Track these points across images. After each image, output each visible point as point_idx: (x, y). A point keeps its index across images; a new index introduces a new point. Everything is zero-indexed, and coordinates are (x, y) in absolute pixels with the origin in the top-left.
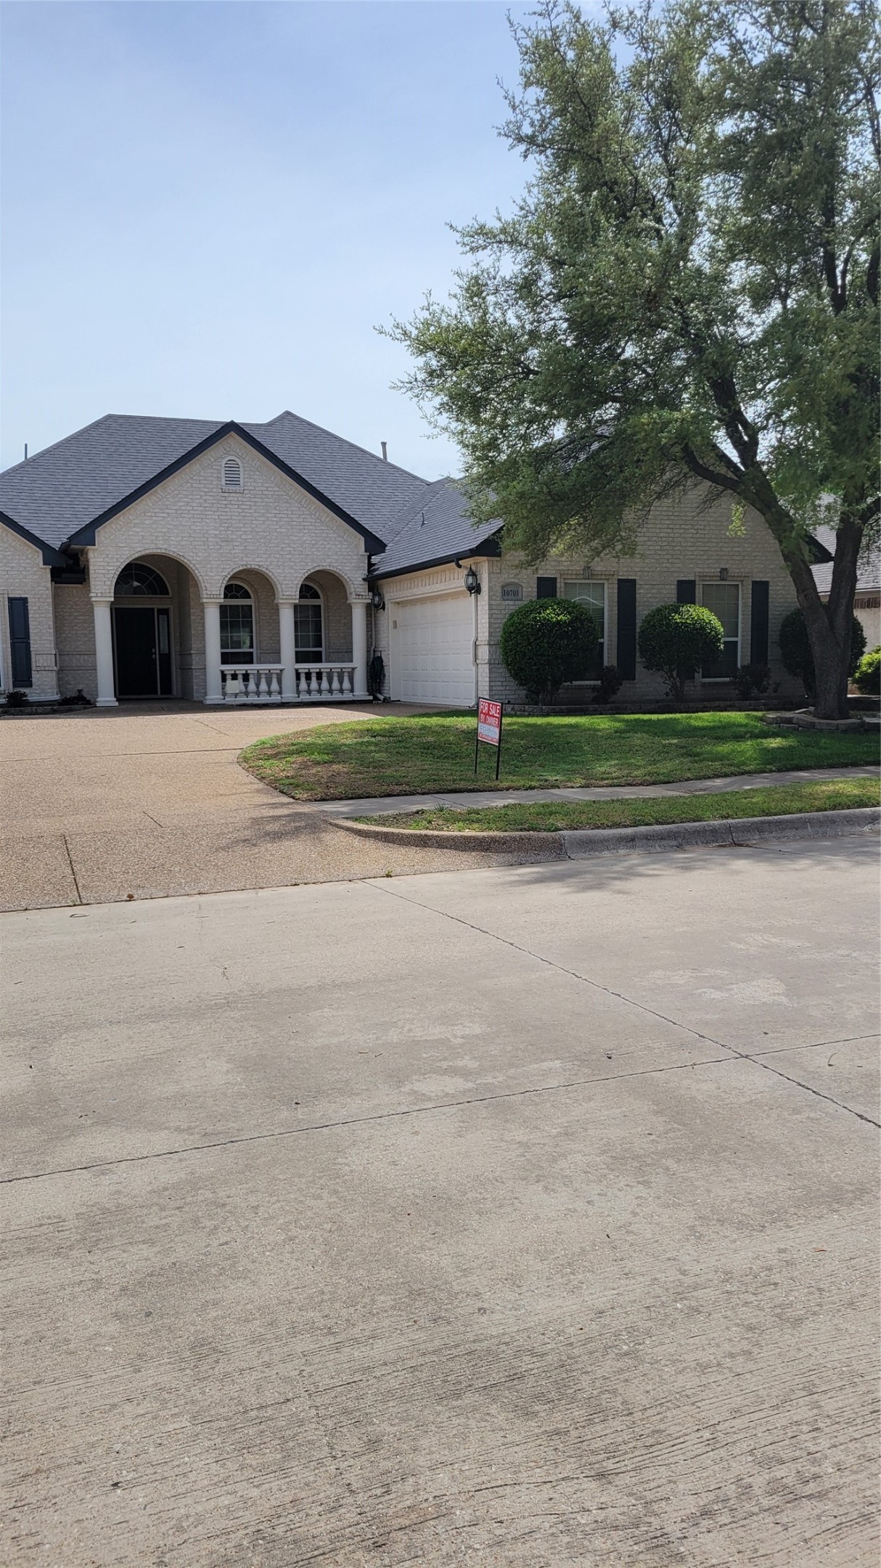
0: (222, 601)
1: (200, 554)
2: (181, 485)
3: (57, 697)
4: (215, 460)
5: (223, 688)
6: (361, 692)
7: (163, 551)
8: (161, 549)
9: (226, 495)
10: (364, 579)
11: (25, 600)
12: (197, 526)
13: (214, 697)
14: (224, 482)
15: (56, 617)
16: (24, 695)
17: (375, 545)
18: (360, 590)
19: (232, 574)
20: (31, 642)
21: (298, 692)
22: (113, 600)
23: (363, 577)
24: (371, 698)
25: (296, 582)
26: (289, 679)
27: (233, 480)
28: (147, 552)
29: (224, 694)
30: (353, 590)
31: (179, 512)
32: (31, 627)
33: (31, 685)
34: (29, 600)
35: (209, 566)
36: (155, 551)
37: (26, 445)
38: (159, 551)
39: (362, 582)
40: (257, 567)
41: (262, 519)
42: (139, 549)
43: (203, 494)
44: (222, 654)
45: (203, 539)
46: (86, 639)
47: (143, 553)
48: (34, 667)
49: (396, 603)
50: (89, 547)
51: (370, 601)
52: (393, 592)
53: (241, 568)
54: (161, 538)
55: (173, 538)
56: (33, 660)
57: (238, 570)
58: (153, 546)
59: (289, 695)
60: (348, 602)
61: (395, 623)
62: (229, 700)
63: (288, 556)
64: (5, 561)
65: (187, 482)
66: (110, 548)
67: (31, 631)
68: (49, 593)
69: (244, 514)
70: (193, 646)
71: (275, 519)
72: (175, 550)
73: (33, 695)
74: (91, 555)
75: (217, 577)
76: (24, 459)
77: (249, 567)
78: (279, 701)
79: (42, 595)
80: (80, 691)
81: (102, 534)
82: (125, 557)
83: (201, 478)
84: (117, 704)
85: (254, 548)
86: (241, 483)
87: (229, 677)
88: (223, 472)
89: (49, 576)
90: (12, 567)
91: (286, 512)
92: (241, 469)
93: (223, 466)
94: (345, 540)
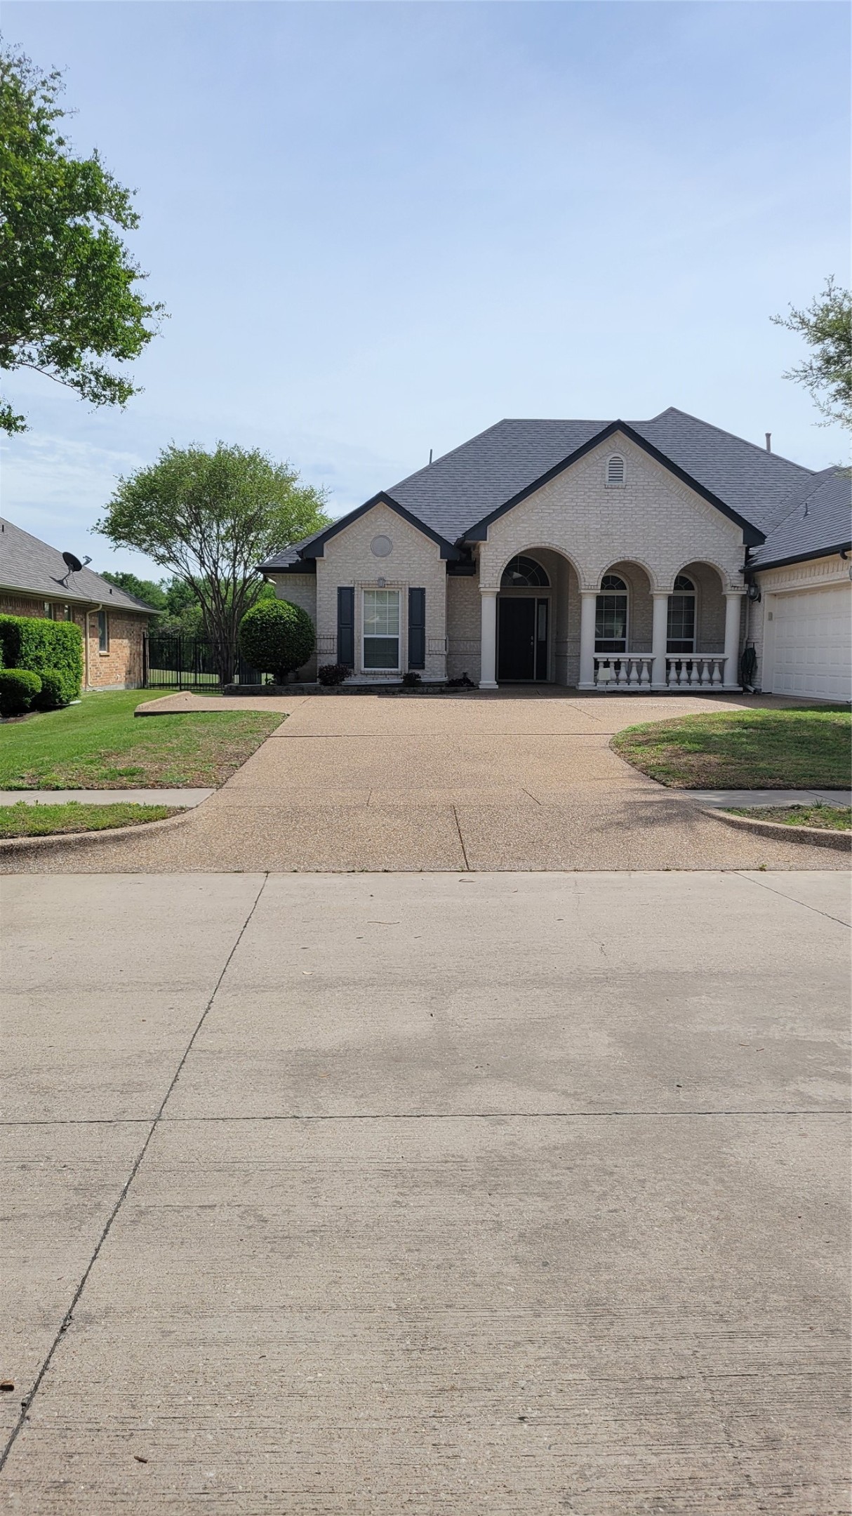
0: (599, 591)
1: (581, 548)
2: (567, 483)
3: (445, 679)
4: (601, 458)
5: (595, 675)
6: (730, 683)
7: (547, 545)
8: (545, 543)
9: (609, 490)
10: (741, 571)
11: (423, 590)
12: (579, 521)
13: (586, 683)
14: (607, 478)
15: (448, 606)
16: (418, 676)
17: (753, 536)
18: (736, 581)
19: (609, 566)
20: (426, 628)
21: (668, 681)
22: (499, 590)
23: (740, 568)
24: (741, 689)
25: (672, 574)
26: (659, 667)
27: (616, 476)
28: (532, 546)
29: (596, 681)
30: (728, 581)
31: (564, 508)
32: (426, 615)
33: (423, 668)
34: (427, 591)
35: (588, 559)
36: (539, 545)
37: (431, 451)
38: (543, 545)
39: (739, 574)
40: (634, 559)
41: (642, 513)
42: (525, 543)
43: (587, 490)
44: (596, 642)
45: (584, 533)
46: (473, 626)
47: (529, 547)
48: (427, 652)
49: (772, 594)
50: (481, 542)
51: (745, 593)
52: (769, 584)
53: (619, 560)
54: (545, 533)
55: (557, 533)
56: (427, 644)
57: (615, 562)
58: (537, 540)
59: (659, 684)
60: (723, 594)
61: (771, 615)
62: (601, 687)
63: (665, 549)
64: (408, 555)
65: (573, 480)
66: (500, 543)
67: (426, 618)
68: (444, 584)
69: (624, 509)
70: (569, 634)
71: (654, 513)
72: (557, 544)
73: (426, 676)
74: (482, 549)
75: (596, 569)
76: (428, 464)
77: (626, 559)
78: (648, 689)
79: (437, 585)
80: (465, 674)
81: (493, 530)
82: (511, 551)
83: (586, 475)
84: (497, 687)
85: (632, 541)
86: (624, 479)
87: (601, 665)
88: (607, 469)
89: (445, 568)
90: (414, 561)
91: (665, 506)
92: (625, 466)
93: (608, 462)
94: (724, 533)
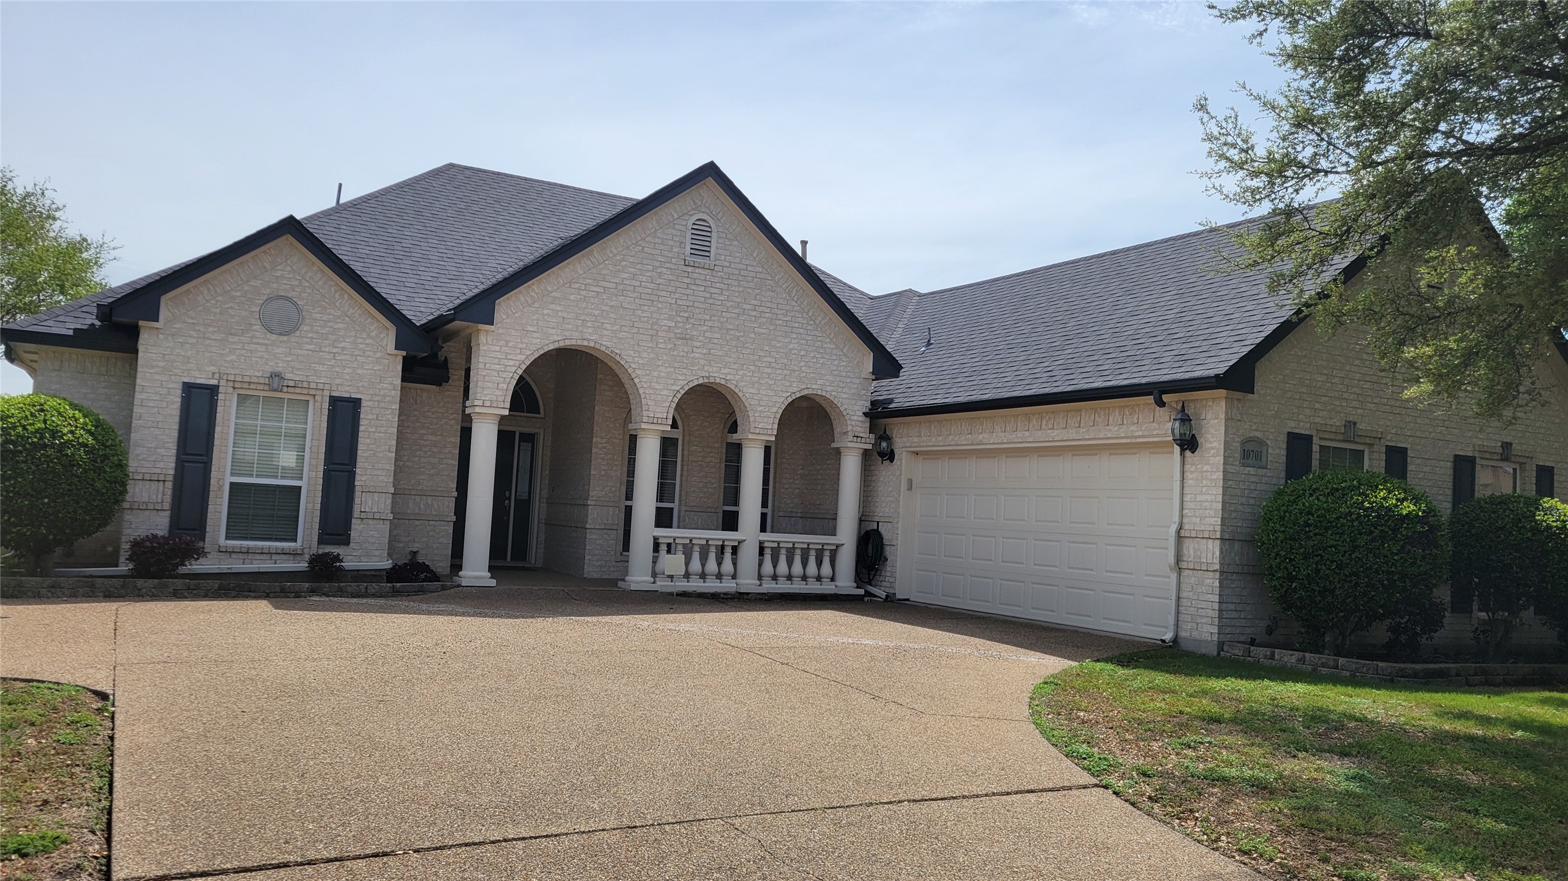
0: (669, 428)
1: (645, 355)
2: (628, 248)
3: (387, 564)
4: (679, 218)
5: (654, 562)
6: (845, 582)
7: (592, 344)
8: (588, 340)
9: (690, 269)
10: (865, 414)
11: (357, 403)
12: (644, 311)
13: (639, 578)
14: (688, 251)
15: (401, 437)
16: (337, 558)
17: (887, 365)
18: (859, 429)
19: (687, 388)
20: (358, 471)
21: (760, 577)
22: (506, 412)
23: (864, 410)
24: (862, 592)
25: (774, 410)
26: (749, 555)
27: (701, 248)
28: (568, 343)
29: (654, 575)
30: (850, 428)
31: (620, 287)
32: (360, 446)
33: (347, 542)
34: (364, 404)
35: (655, 374)
36: (580, 343)
37: (340, 185)
38: (585, 343)
39: (863, 418)
40: (723, 382)
41: (736, 311)
42: (557, 338)
43: (657, 264)
44: (658, 509)
45: (651, 332)
47: (562, 344)
48: (356, 514)
49: (913, 452)
50: (481, 326)
51: (870, 447)
52: (906, 437)
53: (701, 381)
54: (589, 324)
55: (608, 326)
56: (357, 500)
57: (696, 383)
58: (576, 335)
59: (747, 582)
60: (834, 445)
61: (910, 482)
62: (662, 585)
63: (766, 370)
64: (333, 337)
65: (636, 244)
66: (513, 332)
67: (359, 452)
68: (397, 394)
69: (711, 301)
70: (591, 494)
71: (754, 313)
72: (609, 344)
73: (352, 559)
74: (482, 338)
75: (665, 392)
76: (334, 204)
77: (712, 380)
78: (733, 590)
79: (384, 396)
80: (415, 553)
81: (505, 308)
82: (533, 348)
83: (657, 240)
84: (493, 583)
85: (720, 353)
86: (712, 254)
87: (663, 548)
88: (689, 236)
89: (400, 367)
90: (343, 349)
91: (769, 304)
92: (714, 235)
93: (690, 226)
94: (845, 355)
